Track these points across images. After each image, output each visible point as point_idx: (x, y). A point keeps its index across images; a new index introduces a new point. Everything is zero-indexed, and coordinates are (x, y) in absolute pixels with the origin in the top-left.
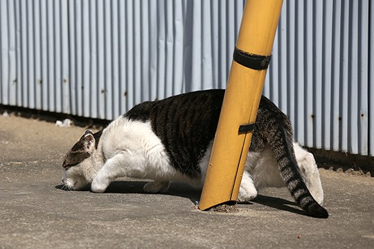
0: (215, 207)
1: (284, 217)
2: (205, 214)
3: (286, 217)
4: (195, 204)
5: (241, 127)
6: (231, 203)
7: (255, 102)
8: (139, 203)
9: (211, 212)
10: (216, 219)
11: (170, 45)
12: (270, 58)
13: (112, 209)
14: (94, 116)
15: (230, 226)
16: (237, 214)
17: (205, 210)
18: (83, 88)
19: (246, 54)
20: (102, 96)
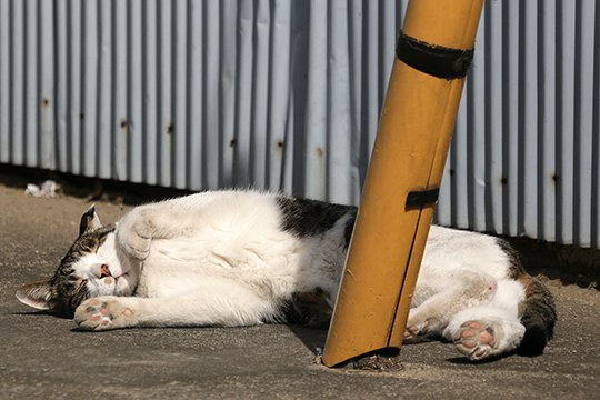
0: (356, 359)
1: (498, 382)
2: (337, 375)
3: (501, 381)
4: (316, 353)
5: (410, 194)
6: (389, 352)
7: (439, 144)
8: (199, 351)
9: (348, 371)
10: (359, 384)
11: (263, 29)
12: (471, 53)
13: (144, 362)
14: (106, 174)
16: (402, 375)
17: (336, 366)
18: (82, 116)
19: (423, 45)
20: (121, 133)
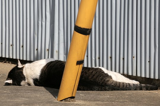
0: (65, 99)
1: (97, 104)
2: (60, 103)
3: (98, 104)
4: (56, 98)
5: (77, 62)
6: (73, 98)
7: (84, 50)
8: (29, 98)
9: (63, 102)
10: (65, 105)
11: (44, 23)
12: (91, 29)
13: (16, 100)
14: (7, 57)
16: (75, 103)
17: (60, 101)
18: (2, 44)
19: (80, 28)
20: (11, 47)
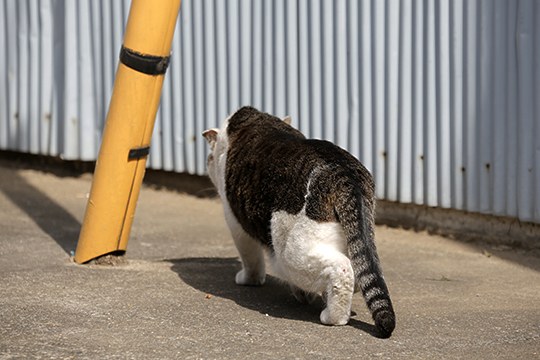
0: (97, 258)
2: (84, 269)
4: (70, 255)
5: (131, 151)
6: (119, 253)
9: (92, 266)
10: (98, 274)
12: (169, 58)
15: (117, 284)
16: (127, 268)
17: (85, 263)
19: (136, 54)
